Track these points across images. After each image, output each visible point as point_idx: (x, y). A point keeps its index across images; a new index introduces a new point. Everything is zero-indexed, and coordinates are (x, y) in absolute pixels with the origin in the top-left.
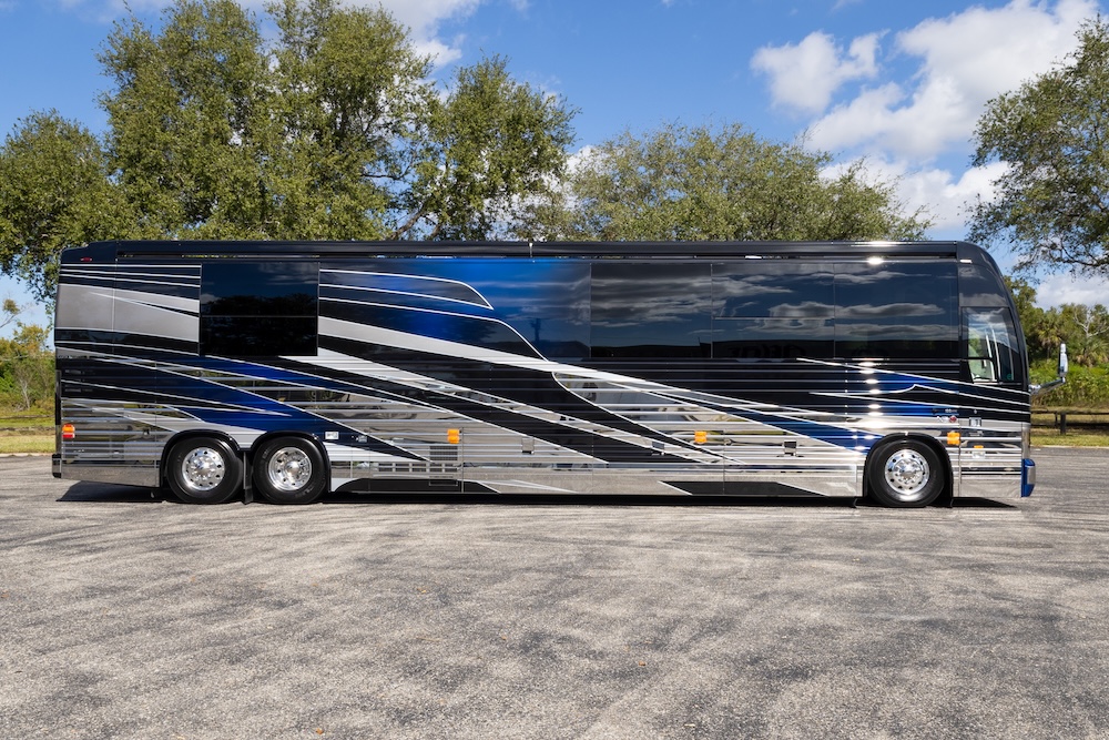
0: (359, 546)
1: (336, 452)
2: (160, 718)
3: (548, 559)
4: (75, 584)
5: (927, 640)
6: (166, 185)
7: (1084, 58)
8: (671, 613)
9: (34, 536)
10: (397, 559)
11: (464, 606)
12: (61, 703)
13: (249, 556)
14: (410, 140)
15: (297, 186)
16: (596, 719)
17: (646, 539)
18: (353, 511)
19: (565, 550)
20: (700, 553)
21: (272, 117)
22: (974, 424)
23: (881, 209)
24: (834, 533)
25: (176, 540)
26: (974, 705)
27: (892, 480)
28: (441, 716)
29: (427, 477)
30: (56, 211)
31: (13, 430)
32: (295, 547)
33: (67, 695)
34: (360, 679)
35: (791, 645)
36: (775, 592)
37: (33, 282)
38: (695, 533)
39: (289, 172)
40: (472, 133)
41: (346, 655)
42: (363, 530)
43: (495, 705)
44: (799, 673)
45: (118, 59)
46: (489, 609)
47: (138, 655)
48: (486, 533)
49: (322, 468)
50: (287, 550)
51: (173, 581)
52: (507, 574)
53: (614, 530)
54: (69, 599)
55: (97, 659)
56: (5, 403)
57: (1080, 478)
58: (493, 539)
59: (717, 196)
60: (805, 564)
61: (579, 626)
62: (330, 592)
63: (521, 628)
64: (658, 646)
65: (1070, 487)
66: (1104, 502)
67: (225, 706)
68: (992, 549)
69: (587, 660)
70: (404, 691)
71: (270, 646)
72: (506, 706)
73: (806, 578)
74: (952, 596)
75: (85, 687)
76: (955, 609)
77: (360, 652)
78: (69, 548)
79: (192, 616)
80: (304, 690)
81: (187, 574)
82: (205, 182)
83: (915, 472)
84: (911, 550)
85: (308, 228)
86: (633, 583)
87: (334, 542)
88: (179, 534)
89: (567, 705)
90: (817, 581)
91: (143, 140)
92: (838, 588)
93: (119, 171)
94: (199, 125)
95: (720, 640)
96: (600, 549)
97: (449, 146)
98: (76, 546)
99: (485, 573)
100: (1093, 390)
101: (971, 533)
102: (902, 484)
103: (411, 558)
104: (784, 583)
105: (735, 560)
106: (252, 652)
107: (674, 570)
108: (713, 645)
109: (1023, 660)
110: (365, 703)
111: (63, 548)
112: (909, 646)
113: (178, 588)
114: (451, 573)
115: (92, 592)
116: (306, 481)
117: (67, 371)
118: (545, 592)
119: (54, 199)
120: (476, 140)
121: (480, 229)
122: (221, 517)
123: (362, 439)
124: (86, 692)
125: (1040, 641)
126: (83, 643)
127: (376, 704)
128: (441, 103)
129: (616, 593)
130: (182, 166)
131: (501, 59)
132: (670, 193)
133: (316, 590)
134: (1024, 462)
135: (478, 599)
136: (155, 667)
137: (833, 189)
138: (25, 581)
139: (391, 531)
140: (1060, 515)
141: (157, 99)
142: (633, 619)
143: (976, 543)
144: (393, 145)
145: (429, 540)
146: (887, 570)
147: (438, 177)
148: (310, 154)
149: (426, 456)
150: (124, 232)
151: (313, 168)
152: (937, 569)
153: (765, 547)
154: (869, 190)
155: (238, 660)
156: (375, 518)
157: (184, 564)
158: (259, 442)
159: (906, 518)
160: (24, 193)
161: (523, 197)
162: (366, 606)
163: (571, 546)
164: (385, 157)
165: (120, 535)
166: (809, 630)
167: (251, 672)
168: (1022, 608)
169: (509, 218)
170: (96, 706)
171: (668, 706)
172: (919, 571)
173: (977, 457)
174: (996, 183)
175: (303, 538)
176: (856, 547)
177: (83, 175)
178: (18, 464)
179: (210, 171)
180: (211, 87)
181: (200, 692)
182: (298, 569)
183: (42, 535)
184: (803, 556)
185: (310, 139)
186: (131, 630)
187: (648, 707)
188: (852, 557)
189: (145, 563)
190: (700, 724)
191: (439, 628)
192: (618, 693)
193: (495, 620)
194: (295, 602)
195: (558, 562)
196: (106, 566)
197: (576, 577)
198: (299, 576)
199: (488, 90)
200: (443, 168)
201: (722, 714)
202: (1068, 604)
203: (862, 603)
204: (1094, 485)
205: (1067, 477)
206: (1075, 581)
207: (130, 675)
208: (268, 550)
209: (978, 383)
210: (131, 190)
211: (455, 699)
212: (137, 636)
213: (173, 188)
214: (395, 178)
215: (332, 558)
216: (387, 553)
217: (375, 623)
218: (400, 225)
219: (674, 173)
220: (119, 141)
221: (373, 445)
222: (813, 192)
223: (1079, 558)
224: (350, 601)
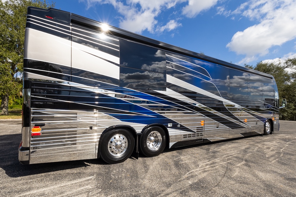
1: (171, 132)
29: (196, 139)
123: (179, 126)
149: (196, 131)
158: (144, 130)
173: (275, 123)
221: (182, 128)
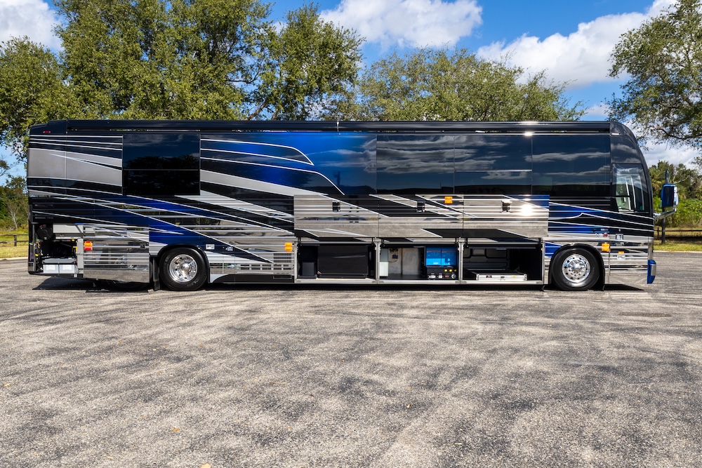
0: (229, 318)
1: (213, 258)
2: (96, 442)
3: (352, 327)
4: (41, 346)
5: (606, 381)
6: (101, 86)
7: (681, 8)
8: (436, 363)
9: (15, 313)
10: (255, 327)
11: (300, 359)
12: (27, 432)
13: (157, 326)
14: (257, 58)
15: (185, 86)
16: (394, 440)
17: (414, 312)
18: (225, 295)
19: (363, 321)
20: (450, 322)
21: (168, 42)
22: (619, 238)
23: (554, 103)
24: (533, 308)
25: (109, 315)
26: (645, 426)
27: (567, 274)
28: (289, 439)
29: (272, 273)
30: (29, 102)
31: (6, 243)
32: (188, 319)
33: (32, 426)
34: (233, 412)
35: (517, 385)
36: (502, 348)
37: (16, 148)
38: (445, 308)
39: (180, 78)
40: (297, 54)
41: (223, 395)
42: (231, 308)
43: (325, 430)
44: (526, 405)
45: (67, 4)
46: (316, 361)
47: (82, 396)
48: (311, 309)
49: (204, 267)
50: (182, 321)
51: (106, 343)
52: (327, 337)
53: (393, 307)
54: (37, 357)
55: (54, 400)
56: (1, 226)
57: (678, 271)
58: (316, 313)
59: (452, 95)
60: (518, 328)
61: (377, 373)
62: (211, 350)
63: (338, 374)
64: (430, 386)
65: (674, 277)
66: (696, 286)
67: (141, 433)
68: (634, 318)
69: (384, 397)
70: (263, 421)
71: (171, 389)
72: (333, 431)
73: (519, 339)
74: (615, 349)
75: (45, 420)
76: (619, 359)
77: (233, 393)
78: (38, 321)
79: (119, 368)
80: (195, 421)
81: (116, 338)
82: (125, 84)
83: (581, 268)
84: (583, 318)
85: (192, 114)
86: (409, 342)
87: (213, 316)
88: (111, 311)
89: (373, 430)
90: (527, 341)
91: (85, 56)
92: (542, 345)
93: (70, 77)
94: (121, 47)
95: (471, 382)
96: (385, 320)
97: (282, 62)
98: (43, 320)
99: (312, 336)
100: (677, 216)
101: (619, 307)
102: (573, 276)
103: (264, 327)
104: (506, 341)
105: (473, 326)
106: (159, 393)
107: (434, 333)
108: (466, 385)
109: (669, 394)
110: (237, 431)
111: (34, 321)
112: (594, 385)
113: (110, 348)
114: (290, 337)
115: (52, 352)
116: (194, 276)
117: (36, 205)
118: (352, 349)
119: (27, 95)
120: (299, 58)
121: (302, 116)
122: (139, 300)
123: (229, 249)
124: (46, 424)
125: (678, 380)
126: (45, 388)
127: (245, 431)
128: (277, 35)
129: (398, 350)
130: (110, 73)
131: (314, 6)
132: (423, 93)
133: (201, 349)
134: (649, 262)
135: (309, 354)
136: (93, 405)
137: (524, 91)
138: (8, 344)
139: (250, 308)
140: (671, 295)
141: (93, 30)
142: (412, 368)
143: (623, 314)
144: (246, 61)
145: (275, 314)
146: (570, 332)
147: (276, 82)
148: (193, 67)
149: (271, 260)
150: (73, 116)
151: (195, 75)
152: (601, 331)
153: (491, 317)
154: (546, 91)
155: (150, 399)
156: (238, 299)
157: (114, 332)
158: (163, 251)
159: (576, 298)
160: (8, 90)
161: (329, 95)
162: (235, 360)
163: (366, 318)
164: (241, 69)
165: (72, 312)
166: (528, 374)
167: (159, 408)
168: (662, 357)
169: (320, 108)
170: (52, 434)
171: (442, 430)
172: (591, 332)
173: (620, 259)
174: (624, 87)
175: (192, 313)
176: (548, 317)
177: (46, 80)
178: (8, 265)
179: (128, 76)
180: (129, 23)
181: (123, 423)
182: (190, 334)
183: (21, 312)
184: (515, 324)
185: (192, 57)
186: (78, 378)
187: (428, 430)
188: (547, 324)
189: (88, 331)
190: (465, 443)
191: (284, 375)
192: (407, 421)
193: (321, 369)
194: (188, 357)
195: (359, 328)
196: (62, 334)
197: (371, 339)
198: (190, 339)
199: (307, 26)
200: (278, 76)
201: (479, 435)
202: (690, 354)
203: (557, 354)
204: (688, 275)
205: (671, 271)
206: (691, 339)
207: (76, 411)
208: (170, 322)
209: (621, 212)
210: (77, 88)
211: (298, 427)
212: (82, 382)
213: (104, 88)
214: (247, 83)
215: (212, 326)
216: (247, 323)
217: (242, 371)
218: (251, 113)
219: (424, 80)
220: (69, 57)
221: (237, 253)
222: (512, 92)
223: (690, 323)
224: (224, 357)
